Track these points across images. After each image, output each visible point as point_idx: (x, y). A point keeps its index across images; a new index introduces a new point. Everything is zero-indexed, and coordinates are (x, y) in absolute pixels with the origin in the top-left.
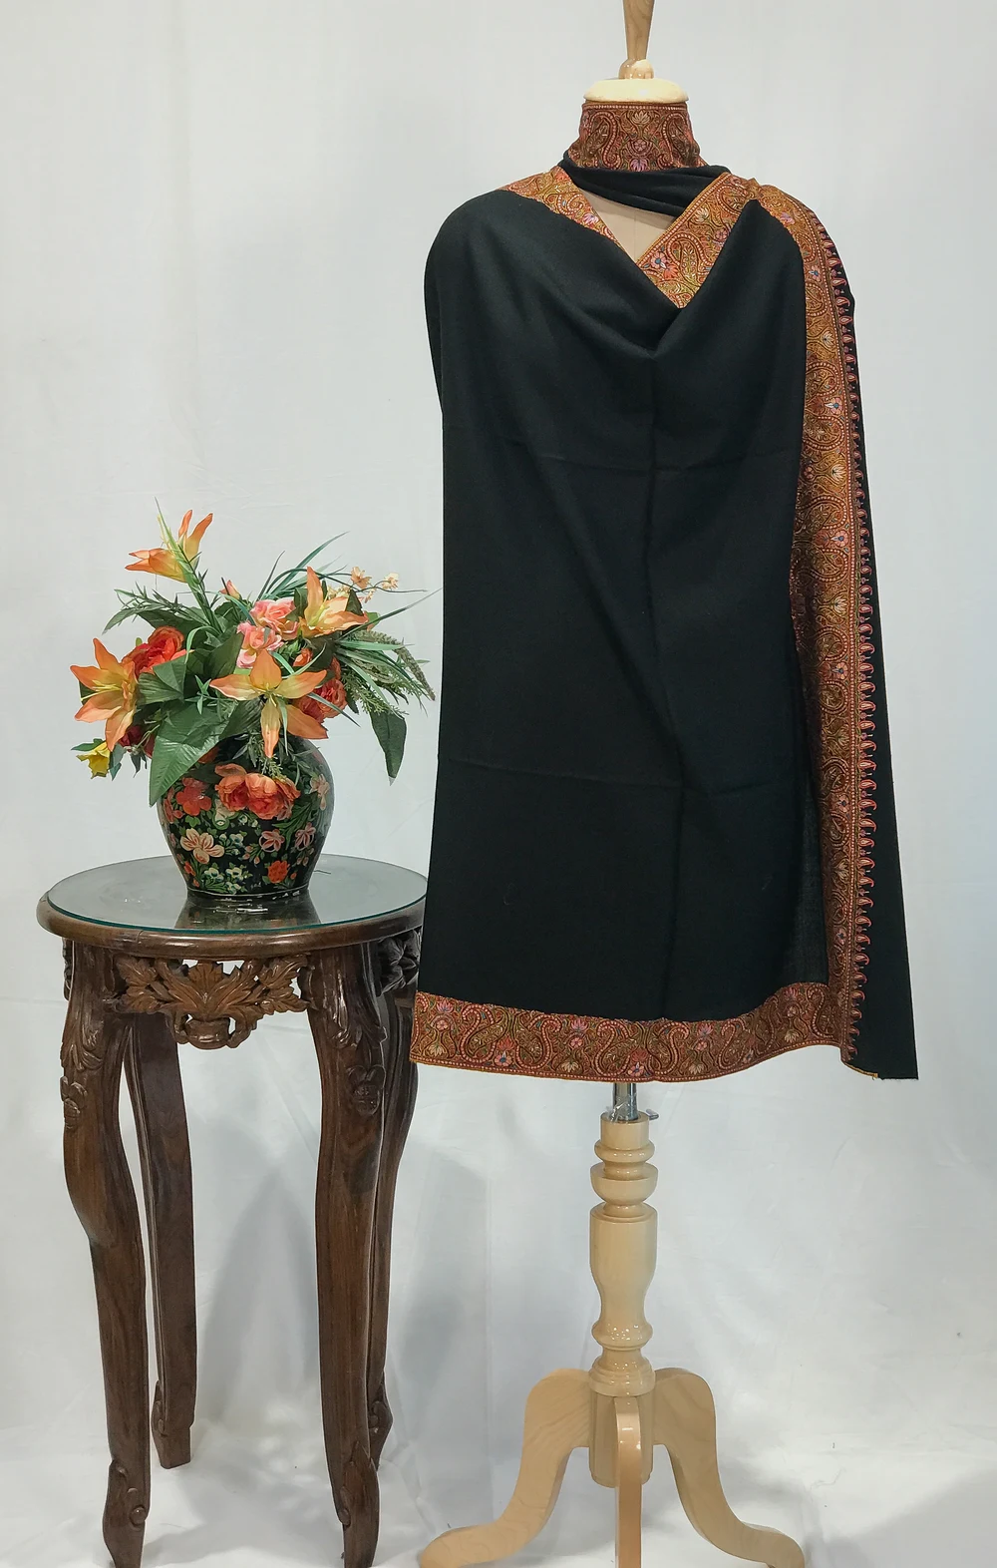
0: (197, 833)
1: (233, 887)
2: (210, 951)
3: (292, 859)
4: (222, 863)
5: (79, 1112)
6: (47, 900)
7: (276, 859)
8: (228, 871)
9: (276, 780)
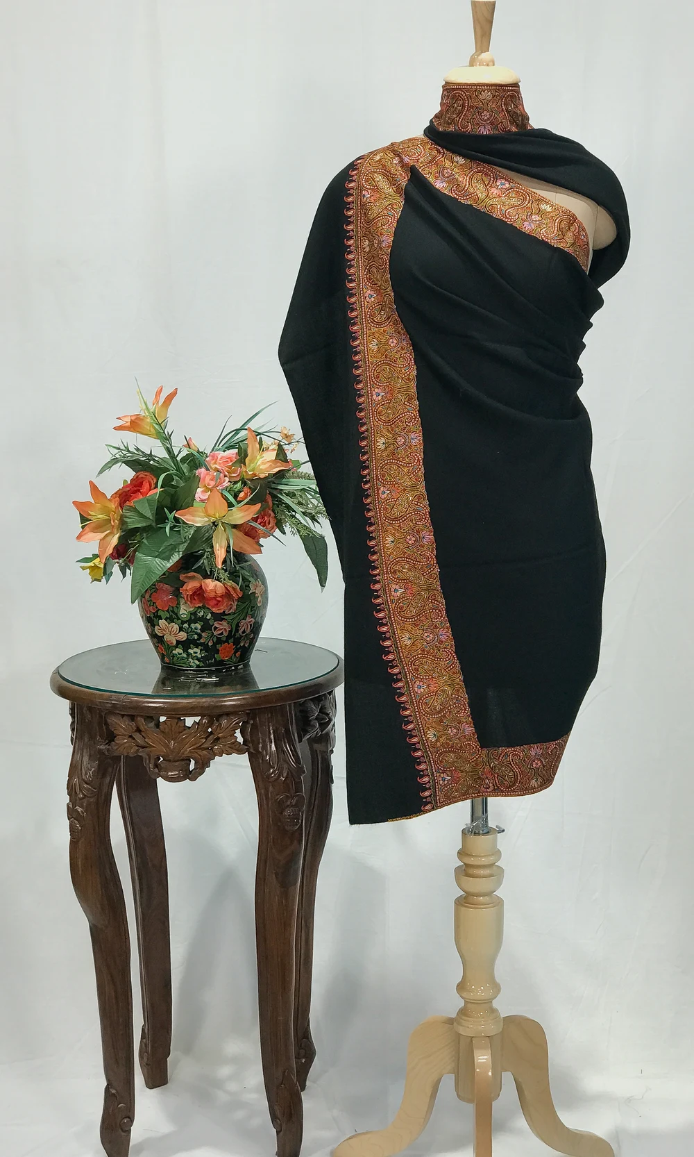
0: (167, 624)
1: (194, 663)
2: (174, 710)
3: (237, 642)
4: (185, 645)
5: (80, 828)
6: (57, 672)
7: (225, 642)
8: (190, 651)
9: (224, 584)
